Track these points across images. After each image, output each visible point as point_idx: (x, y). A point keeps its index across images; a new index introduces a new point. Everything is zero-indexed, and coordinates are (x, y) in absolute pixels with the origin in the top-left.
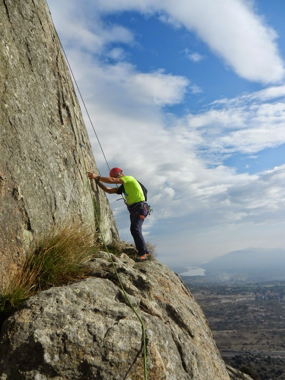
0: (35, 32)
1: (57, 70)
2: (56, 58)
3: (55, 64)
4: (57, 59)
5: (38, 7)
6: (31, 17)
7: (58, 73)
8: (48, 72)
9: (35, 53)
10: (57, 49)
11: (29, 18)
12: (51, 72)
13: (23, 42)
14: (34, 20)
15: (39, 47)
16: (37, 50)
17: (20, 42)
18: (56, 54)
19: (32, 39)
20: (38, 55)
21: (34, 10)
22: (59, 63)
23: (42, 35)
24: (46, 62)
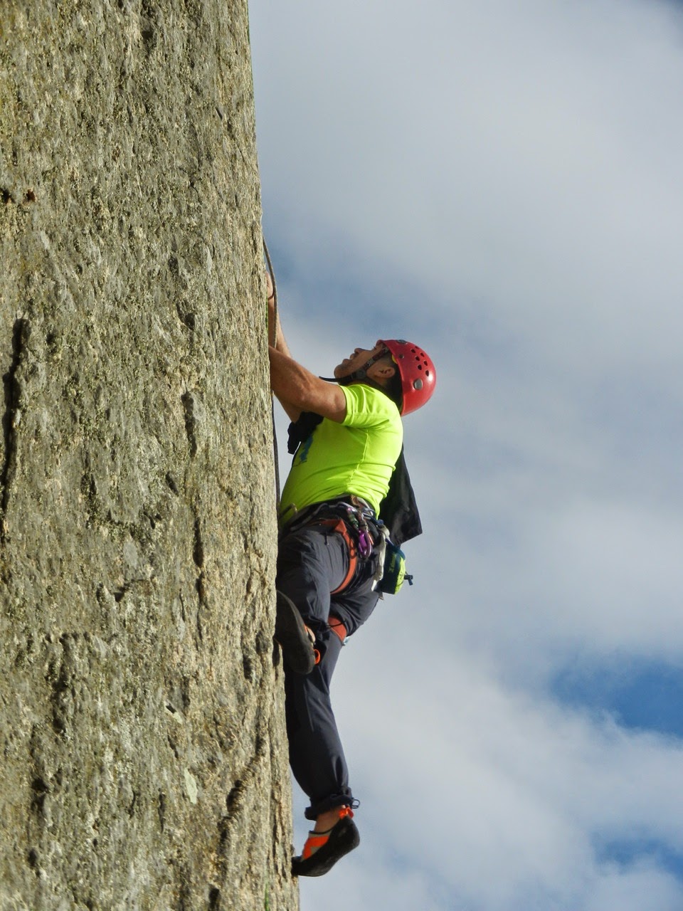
0: (138, 604)
1: (211, 872)
2: (229, 786)
3: (211, 832)
4: (232, 799)
5: (214, 459)
6: (145, 514)
7: (214, 894)
8: (145, 878)
9: (95, 742)
10: (258, 726)
11: (133, 519)
12: (162, 880)
13: (40, 662)
14: (156, 535)
15: (135, 701)
16: (115, 720)
17: (20, 657)
18: (241, 764)
19: (102, 649)
20: (109, 756)
21: (178, 471)
22: (240, 830)
23: (181, 625)
24: (151, 812)
